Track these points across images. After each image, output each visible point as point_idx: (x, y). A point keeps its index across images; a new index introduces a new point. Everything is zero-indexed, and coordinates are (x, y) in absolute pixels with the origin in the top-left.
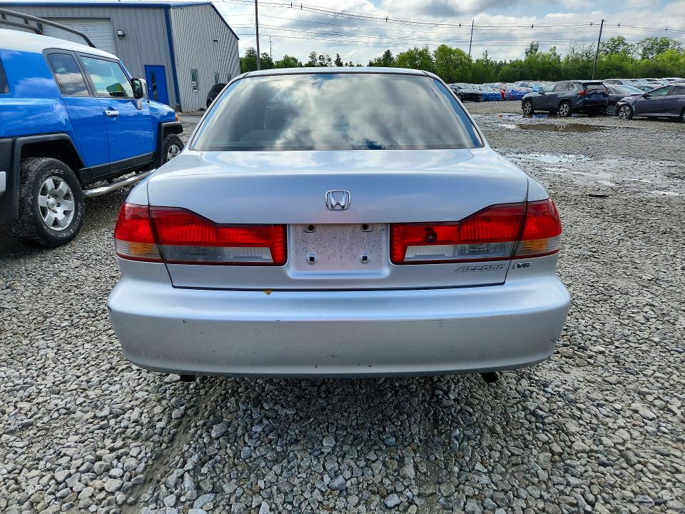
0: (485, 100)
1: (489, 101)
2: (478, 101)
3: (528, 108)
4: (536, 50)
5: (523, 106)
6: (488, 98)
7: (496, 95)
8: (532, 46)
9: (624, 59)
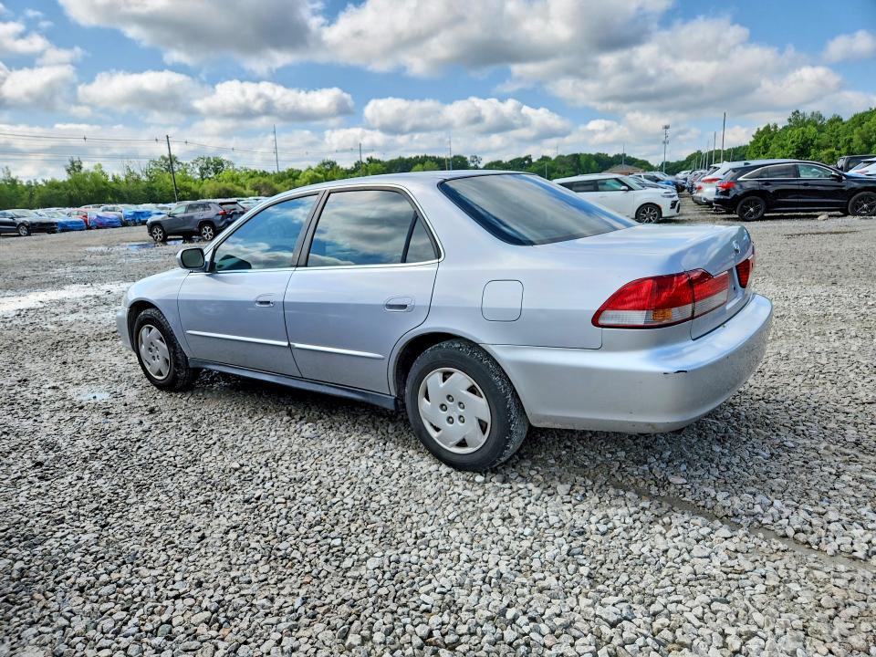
0: (63, 231)
1: (68, 231)
2: (54, 233)
3: (159, 235)
4: (80, 167)
5: (151, 234)
6: (65, 228)
7: (77, 223)
8: (73, 163)
9: (186, 179)
